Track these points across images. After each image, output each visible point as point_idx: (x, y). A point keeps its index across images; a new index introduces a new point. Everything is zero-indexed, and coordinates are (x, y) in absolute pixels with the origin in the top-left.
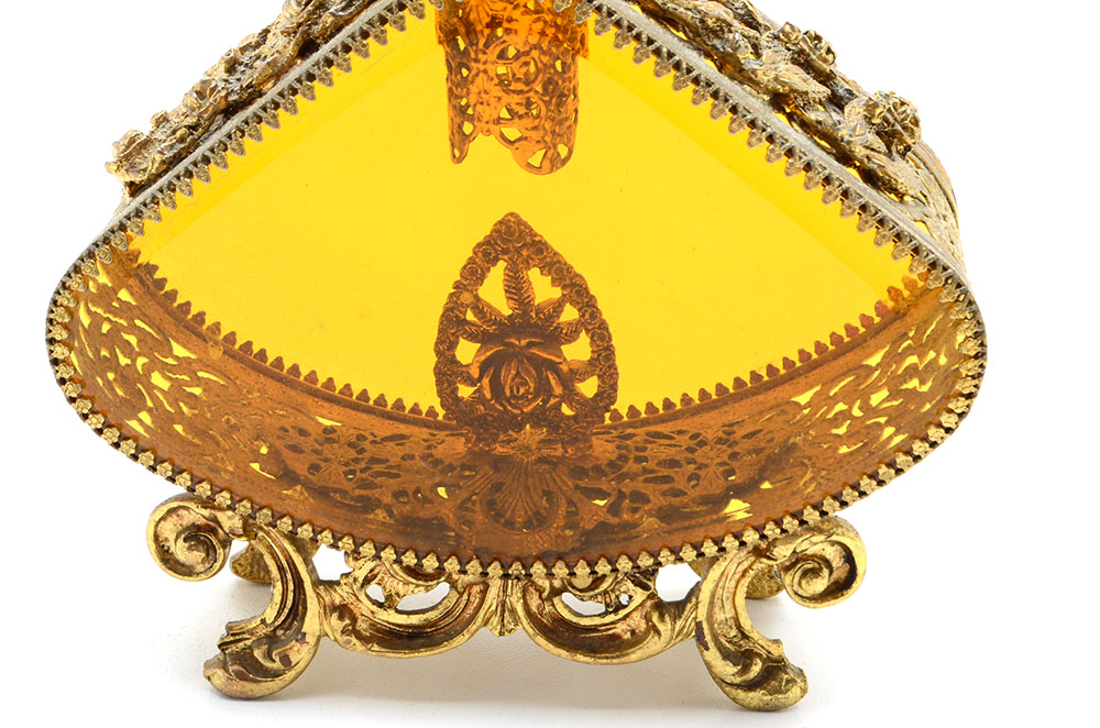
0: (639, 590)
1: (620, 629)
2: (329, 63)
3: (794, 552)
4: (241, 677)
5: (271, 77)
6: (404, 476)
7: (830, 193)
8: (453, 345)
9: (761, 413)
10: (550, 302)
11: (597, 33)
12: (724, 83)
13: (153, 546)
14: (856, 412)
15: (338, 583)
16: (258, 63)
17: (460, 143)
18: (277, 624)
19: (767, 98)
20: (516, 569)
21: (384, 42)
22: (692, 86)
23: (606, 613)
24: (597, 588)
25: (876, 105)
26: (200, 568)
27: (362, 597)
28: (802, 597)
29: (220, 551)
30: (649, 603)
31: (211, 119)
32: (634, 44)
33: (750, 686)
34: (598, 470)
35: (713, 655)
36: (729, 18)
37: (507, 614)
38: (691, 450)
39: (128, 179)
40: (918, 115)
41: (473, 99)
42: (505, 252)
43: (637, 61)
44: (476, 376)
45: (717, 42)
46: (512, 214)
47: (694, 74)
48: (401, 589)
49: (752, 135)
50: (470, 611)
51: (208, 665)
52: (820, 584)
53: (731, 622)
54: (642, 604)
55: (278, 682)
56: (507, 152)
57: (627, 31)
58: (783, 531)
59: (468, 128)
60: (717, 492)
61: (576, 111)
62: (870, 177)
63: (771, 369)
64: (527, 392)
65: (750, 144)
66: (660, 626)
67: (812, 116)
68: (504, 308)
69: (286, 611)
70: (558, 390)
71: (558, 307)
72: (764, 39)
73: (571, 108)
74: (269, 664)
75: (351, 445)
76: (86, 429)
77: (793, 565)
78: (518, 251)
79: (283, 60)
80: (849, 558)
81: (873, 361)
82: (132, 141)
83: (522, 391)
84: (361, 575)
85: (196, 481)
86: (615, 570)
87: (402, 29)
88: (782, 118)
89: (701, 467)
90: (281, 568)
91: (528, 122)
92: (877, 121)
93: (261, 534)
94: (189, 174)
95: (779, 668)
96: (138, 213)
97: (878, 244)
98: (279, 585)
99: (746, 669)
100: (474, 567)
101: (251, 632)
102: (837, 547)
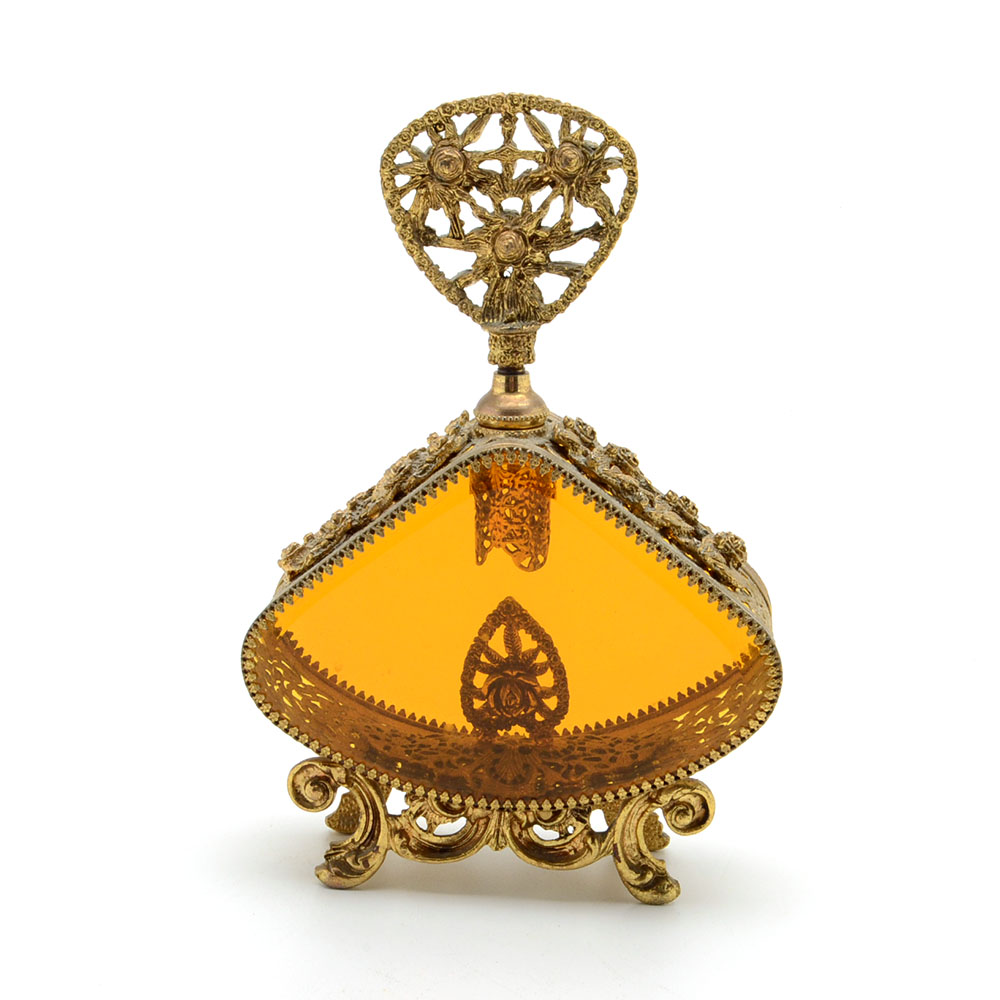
0: (580, 823)
1: (568, 848)
2: (414, 501)
3: (672, 799)
4: (338, 874)
5: (378, 511)
6: (441, 754)
7: (681, 572)
8: (472, 676)
9: (654, 728)
10: (530, 650)
11: (564, 487)
12: (633, 518)
13: (291, 789)
14: (710, 721)
15: (400, 816)
16: (369, 505)
17: (481, 553)
18: (361, 842)
19: (657, 529)
20: (508, 804)
21: (445, 490)
22: (615, 518)
23: (561, 838)
24: (555, 820)
25: (720, 538)
26: (318, 804)
27: (414, 825)
28: (677, 828)
29: (331, 792)
30: (585, 832)
31: (342, 535)
32: (583, 494)
33: (645, 888)
34: (556, 754)
35: (623, 866)
36: (637, 484)
37: (500, 837)
38: (611, 745)
39: (291, 569)
40: (745, 545)
41: (491, 527)
42: (505, 619)
43: (585, 503)
44: (486, 693)
45: (630, 497)
46: (510, 597)
47: (616, 511)
48: (437, 819)
49: (649, 546)
50: (477, 836)
51: (317, 868)
52: (688, 820)
53: (635, 847)
54: (581, 833)
55: (362, 878)
56: (509, 558)
57: (580, 487)
58: (666, 783)
59: (487, 544)
60: (627, 765)
61: (549, 537)
62: (715, 575)
63: (661, 704)
64: (516, 703)
65: (647, 551)
66: (592, 846)
67: (683, 540)
68: (504, 653)
69: (367, 834)
70: (533, 703)
71: (535, 653)
72: (656, 499)
73: (546, 535)
74: (356, 867)
75: (408, 738)
76: (259, 713)
77: (671, 808)
78: (513, 618)
79: (385, 502)
80: (705, 805)
81: (721, 696)
82: (294, 548)
83: (512, 703)
84: (414, 810)
85: (322, 746)
86: (566, 807)
87: (456, 482)
88: (667, 541)
89: (618, 753)
90: (366, 806)
91: (522, 541)
92: (721, 547)
93: (355, 784)
94: (331, 562)
95: (663, 878)
96: (291, 592)
97: (719, 610)
98: (364, 816)
99: (643, 876)
100: (483, 802)
101: (345, 847)
102: (698, 798)
